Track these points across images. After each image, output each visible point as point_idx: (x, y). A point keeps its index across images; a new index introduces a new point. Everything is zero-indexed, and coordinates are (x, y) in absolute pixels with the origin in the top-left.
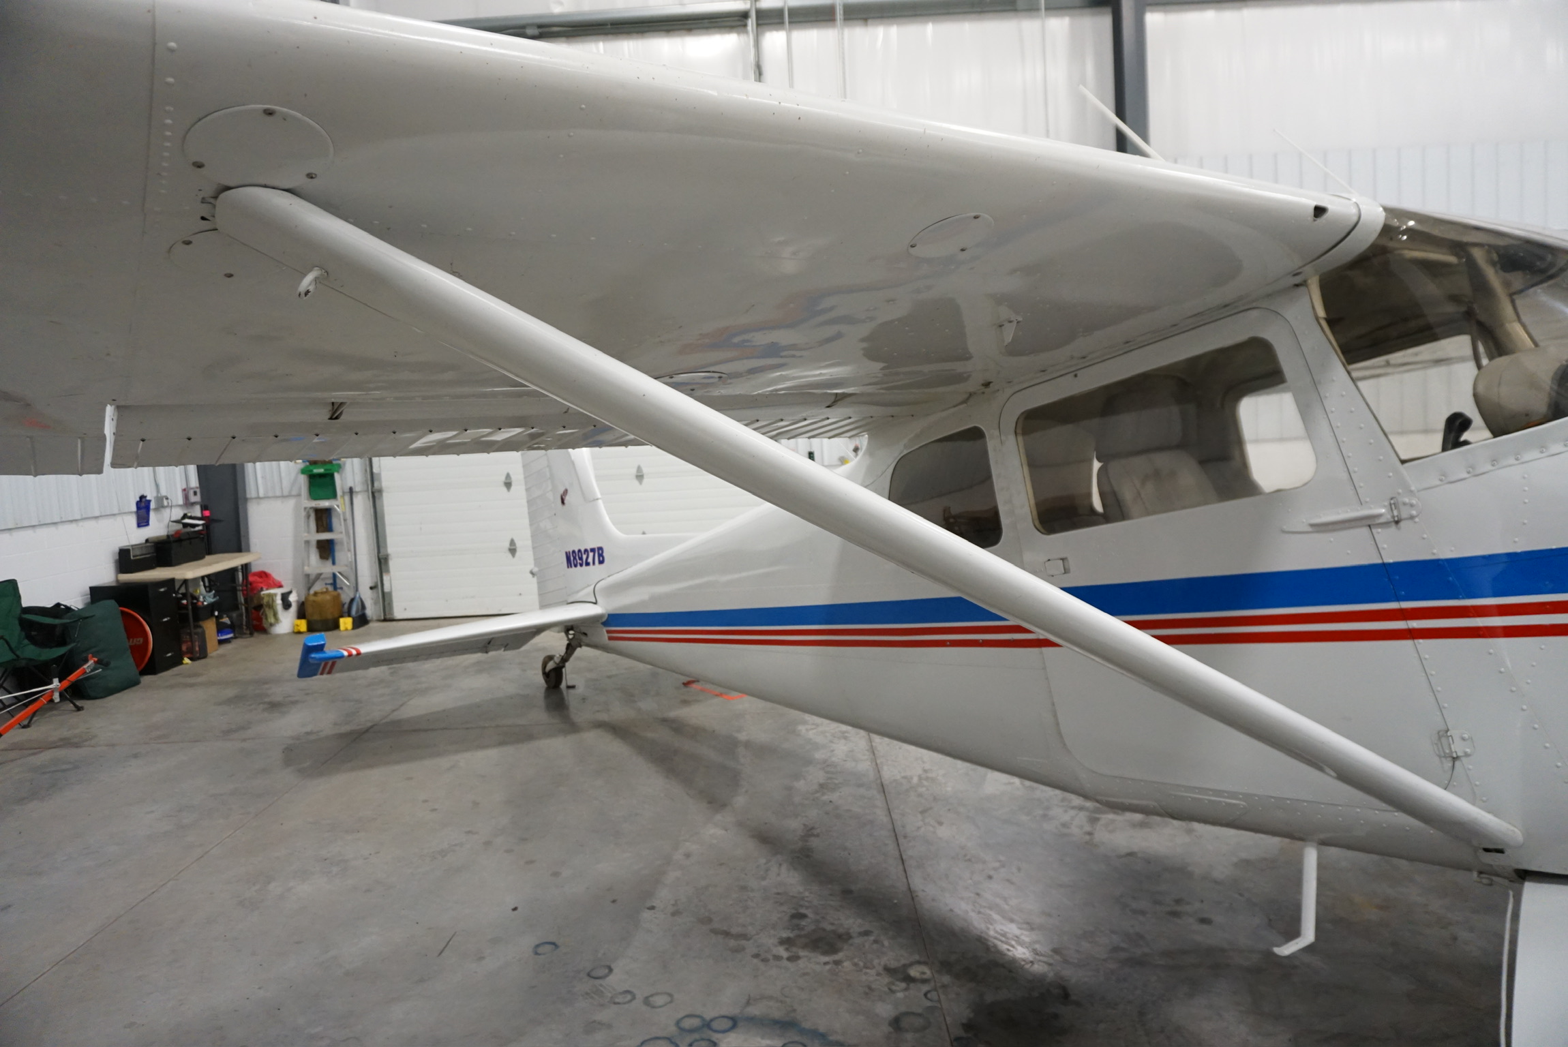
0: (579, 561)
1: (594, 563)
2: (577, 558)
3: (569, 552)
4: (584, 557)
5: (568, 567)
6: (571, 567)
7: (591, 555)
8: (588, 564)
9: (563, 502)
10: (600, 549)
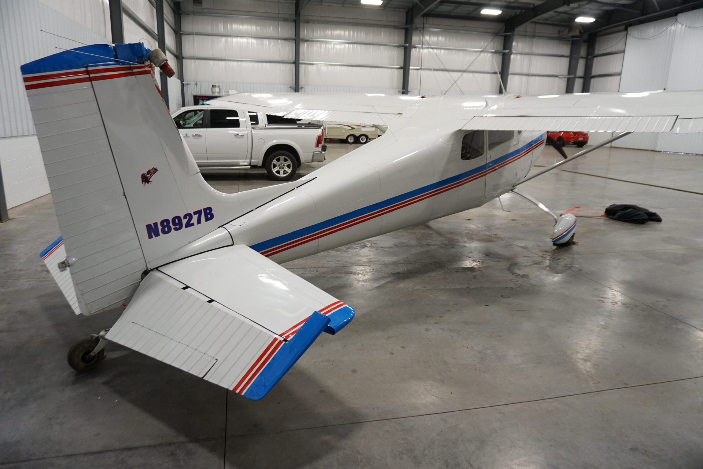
0: (173, 227)
1: (199, 222)
2: (171, 224)
3: (156, 224)
4: (184, 221)
5: (150, 237)
6: (157, 235)
7: (195, 218)
8: (189, 225)
9: (145, 179)
10: (210, 209)
